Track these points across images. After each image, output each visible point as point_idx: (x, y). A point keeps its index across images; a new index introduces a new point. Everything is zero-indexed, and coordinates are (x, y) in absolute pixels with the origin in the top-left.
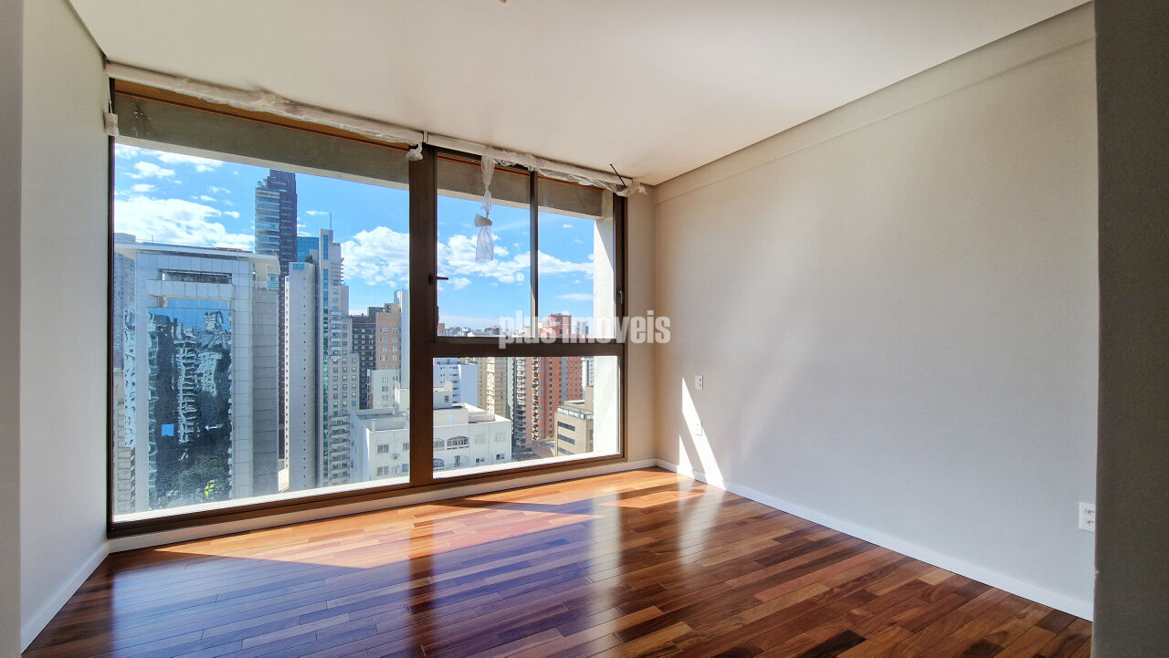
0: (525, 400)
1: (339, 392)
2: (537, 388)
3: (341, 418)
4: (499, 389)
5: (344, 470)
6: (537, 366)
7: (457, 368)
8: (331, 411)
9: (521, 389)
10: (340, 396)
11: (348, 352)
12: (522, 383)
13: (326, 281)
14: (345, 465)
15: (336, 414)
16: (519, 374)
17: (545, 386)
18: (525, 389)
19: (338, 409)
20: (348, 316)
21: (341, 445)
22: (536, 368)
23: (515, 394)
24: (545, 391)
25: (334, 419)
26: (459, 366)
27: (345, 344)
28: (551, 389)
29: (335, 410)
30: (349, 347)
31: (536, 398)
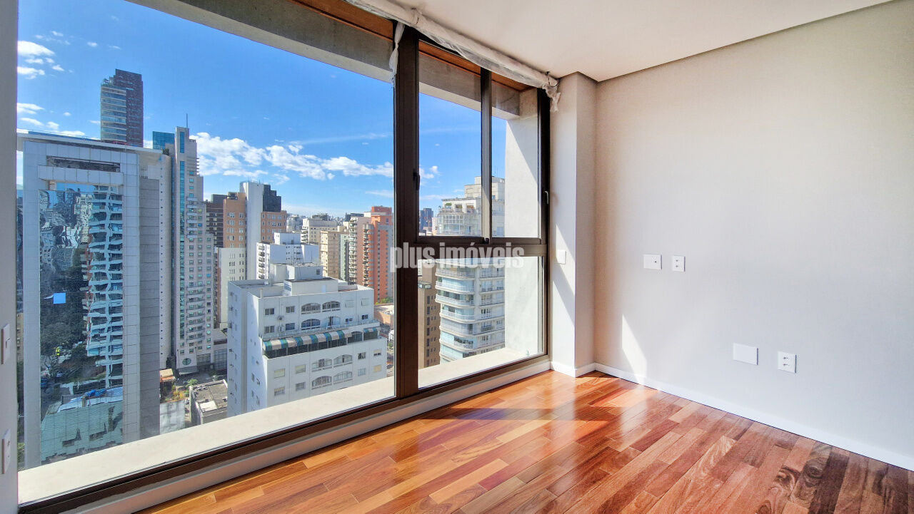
0: (356, 274)
1: (195, 266)
2: (367, 265)
3: (197, 289)
4: (332, 265)
5: (200, 332)
6: (367, 246)
7: (300, 247)
8: (187, 282)
9: (353, 265)
10: (195, 270)
11: (204, 232)
12: (353, 261)
13: (182, 172)
14: (200, 328)
15: (192, 285)
16: (351, 253)
17: (374, 262)
18: (356, 265)
19: (194, 281)
20: (203, 202)
21: (196, 311)
22: (366, 249)
23: (347, 269)
24: (374, 267)
25: (189, 289)
26: (303, 246)
27: (200, 225)
28: (379, 265)
29: (191, 281)
30: (204, 228)
31: (366, 272)
